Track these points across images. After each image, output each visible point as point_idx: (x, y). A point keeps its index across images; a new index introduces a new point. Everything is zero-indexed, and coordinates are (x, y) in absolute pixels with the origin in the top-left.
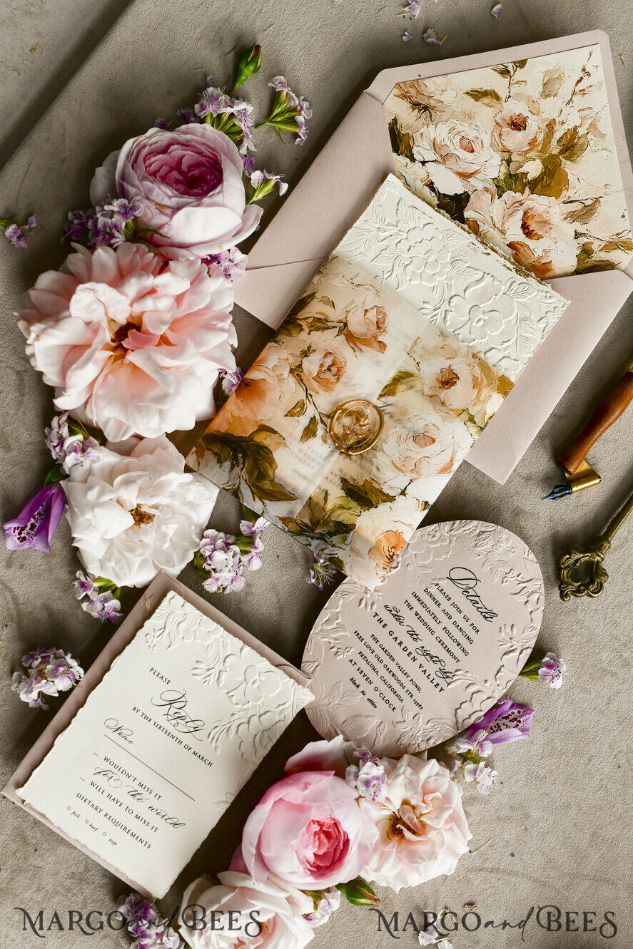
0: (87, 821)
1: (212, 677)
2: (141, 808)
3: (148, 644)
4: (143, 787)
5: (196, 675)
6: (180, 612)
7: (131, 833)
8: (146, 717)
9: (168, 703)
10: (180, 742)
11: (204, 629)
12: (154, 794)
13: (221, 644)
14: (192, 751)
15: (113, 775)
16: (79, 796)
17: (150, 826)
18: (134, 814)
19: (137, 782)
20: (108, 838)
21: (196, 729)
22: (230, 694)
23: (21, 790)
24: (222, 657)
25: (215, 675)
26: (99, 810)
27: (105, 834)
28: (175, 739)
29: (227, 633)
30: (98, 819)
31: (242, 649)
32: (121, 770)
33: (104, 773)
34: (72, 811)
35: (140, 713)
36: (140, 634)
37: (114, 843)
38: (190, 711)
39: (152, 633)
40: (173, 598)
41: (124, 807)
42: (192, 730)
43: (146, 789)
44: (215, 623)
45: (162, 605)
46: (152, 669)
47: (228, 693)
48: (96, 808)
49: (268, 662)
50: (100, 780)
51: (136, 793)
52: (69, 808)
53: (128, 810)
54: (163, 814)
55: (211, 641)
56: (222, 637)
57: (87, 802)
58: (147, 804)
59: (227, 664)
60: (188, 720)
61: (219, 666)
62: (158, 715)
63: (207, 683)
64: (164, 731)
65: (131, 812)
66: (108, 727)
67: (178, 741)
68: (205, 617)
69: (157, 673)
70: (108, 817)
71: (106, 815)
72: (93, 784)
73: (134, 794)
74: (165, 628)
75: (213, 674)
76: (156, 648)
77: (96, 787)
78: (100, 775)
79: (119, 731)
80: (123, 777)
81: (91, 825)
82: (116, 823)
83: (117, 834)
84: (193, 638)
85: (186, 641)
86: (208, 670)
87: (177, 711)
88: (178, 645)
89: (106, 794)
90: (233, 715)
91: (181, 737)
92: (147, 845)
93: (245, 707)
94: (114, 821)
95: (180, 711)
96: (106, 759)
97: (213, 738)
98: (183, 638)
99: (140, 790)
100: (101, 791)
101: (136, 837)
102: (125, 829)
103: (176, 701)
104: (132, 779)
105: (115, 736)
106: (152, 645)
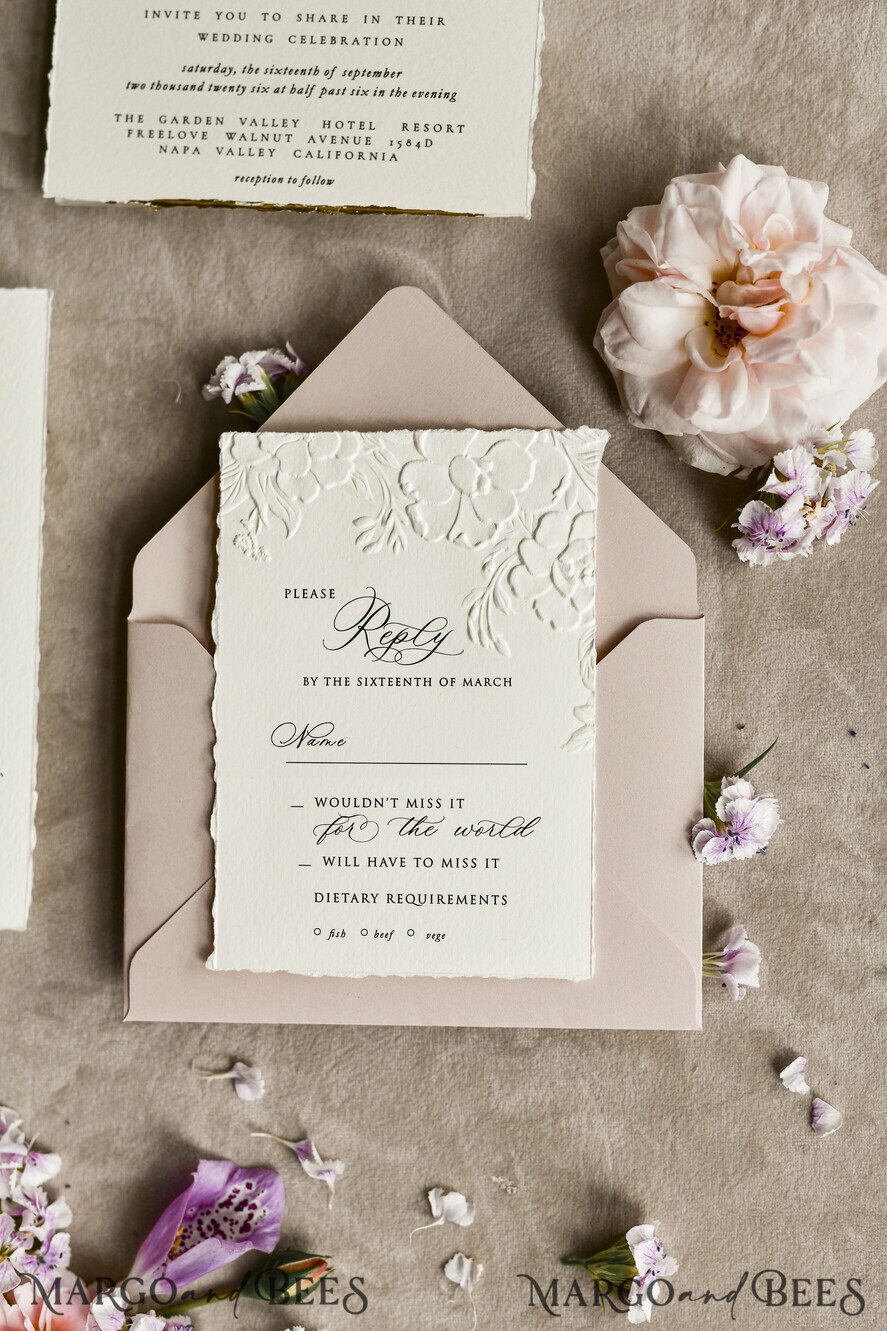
0: (364, 932)
1: (400, 530)
2: (442, 844)
3: (249, 554)
4: (419, 804)
5: (370, 545)
6: (262, 459)
7: (455, 899)
8: (337, 681)
9: (356, 629)
10: (428, 682)
11: (325, 458)
12: (446, 804)
13: (374, 461)
14: (459, 682)
15: (352, 820)
16: (319, 898)
17: (481, 863)
18: (438, 863)
19: (402, 803)
20: (421, 935)
21: (439, 640)
22: (453, 535)
23: (214, 957)
24: (392, 482)
25: (402, 522)
26: (370, 898)
27: (411, 933)
28: (414, 682)
29: (369, 435)
30: (380, 915)
31: (416, 444)
32: (360, 802)
33: (334, 828)
34: (326, 933)
35: (321, 682)
36: (223, 547)
37: (438, 938)
38: (407, 616)
39: (242, 530)
40: (233, 444)
41: (410, 862)
42: (432, 645)
43: (426, 804)
44: (336, 433)
45: (222, 471)
46: (287, 591)
47: (448, 537)
48: (365, 898)
49: (478, 431)
50: (336, 845)
51: (413, 823)
52: (317, 932)
53: (421, 862)
54: (487, 826)
55: (352, 469)
56: (366, 449)
57: (341, 898)
58: (446, 830)
59: (409, 488)
60: (412, 633)
61: (399, 502)
62: (355, 661)
63: (398, 546)
64: (386, 682)
65: (428, 863)
66: (283, 745)
67: (421, 682)
68: (312, 435)
69: (300, 593)
70: (395, 899)
71: (390, 898)
72: (328, 861)
73: (413, 828)
74: (257, 506)
75: (398, 523)
76: (267, 551)
77: (336, 861)
78: (330, 838)
79: (308, 739)
80: (372, 813)
81: (376, 935)
82: (417, 901)
83: (433, 917)
84: (318, 488)
85: (309, 501)
86: (384, 522)
87: (382, 632)
88: (300, 520)
89: (363, 861)
90: (484, 567)
91: (421, 671)
92: (499, 900)
93: (496, 538)
94: (410, 899)
95: (388, 628)
96: (320, 802)
97: (480, 633)
98: (301, 500)
99: (418, 813)
100: (351, 861)
101: (469, 900)
102: (440, 899)
103: (368, 616)
104: (388, 804)
105: (307, 752)
106: (257, 551)
